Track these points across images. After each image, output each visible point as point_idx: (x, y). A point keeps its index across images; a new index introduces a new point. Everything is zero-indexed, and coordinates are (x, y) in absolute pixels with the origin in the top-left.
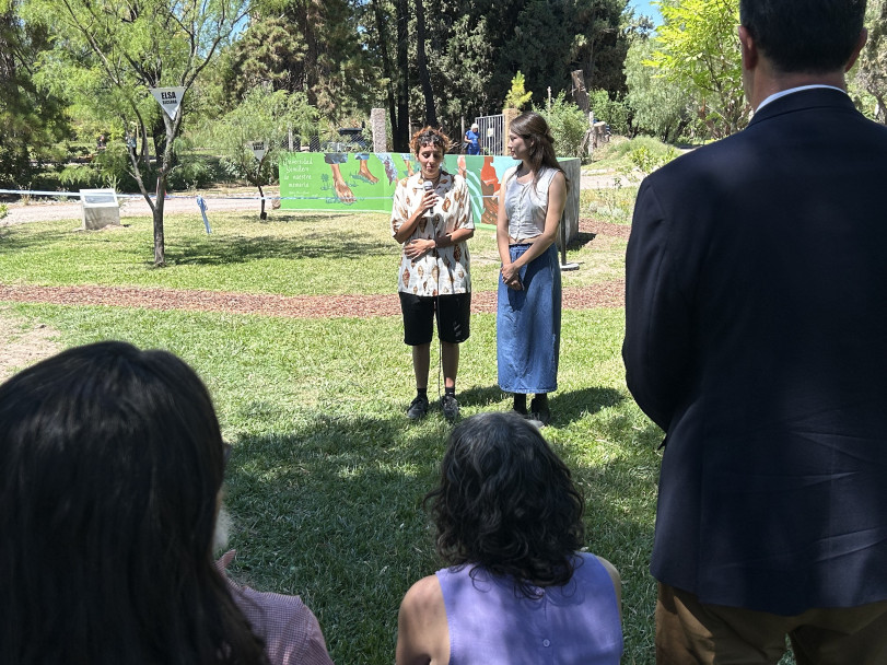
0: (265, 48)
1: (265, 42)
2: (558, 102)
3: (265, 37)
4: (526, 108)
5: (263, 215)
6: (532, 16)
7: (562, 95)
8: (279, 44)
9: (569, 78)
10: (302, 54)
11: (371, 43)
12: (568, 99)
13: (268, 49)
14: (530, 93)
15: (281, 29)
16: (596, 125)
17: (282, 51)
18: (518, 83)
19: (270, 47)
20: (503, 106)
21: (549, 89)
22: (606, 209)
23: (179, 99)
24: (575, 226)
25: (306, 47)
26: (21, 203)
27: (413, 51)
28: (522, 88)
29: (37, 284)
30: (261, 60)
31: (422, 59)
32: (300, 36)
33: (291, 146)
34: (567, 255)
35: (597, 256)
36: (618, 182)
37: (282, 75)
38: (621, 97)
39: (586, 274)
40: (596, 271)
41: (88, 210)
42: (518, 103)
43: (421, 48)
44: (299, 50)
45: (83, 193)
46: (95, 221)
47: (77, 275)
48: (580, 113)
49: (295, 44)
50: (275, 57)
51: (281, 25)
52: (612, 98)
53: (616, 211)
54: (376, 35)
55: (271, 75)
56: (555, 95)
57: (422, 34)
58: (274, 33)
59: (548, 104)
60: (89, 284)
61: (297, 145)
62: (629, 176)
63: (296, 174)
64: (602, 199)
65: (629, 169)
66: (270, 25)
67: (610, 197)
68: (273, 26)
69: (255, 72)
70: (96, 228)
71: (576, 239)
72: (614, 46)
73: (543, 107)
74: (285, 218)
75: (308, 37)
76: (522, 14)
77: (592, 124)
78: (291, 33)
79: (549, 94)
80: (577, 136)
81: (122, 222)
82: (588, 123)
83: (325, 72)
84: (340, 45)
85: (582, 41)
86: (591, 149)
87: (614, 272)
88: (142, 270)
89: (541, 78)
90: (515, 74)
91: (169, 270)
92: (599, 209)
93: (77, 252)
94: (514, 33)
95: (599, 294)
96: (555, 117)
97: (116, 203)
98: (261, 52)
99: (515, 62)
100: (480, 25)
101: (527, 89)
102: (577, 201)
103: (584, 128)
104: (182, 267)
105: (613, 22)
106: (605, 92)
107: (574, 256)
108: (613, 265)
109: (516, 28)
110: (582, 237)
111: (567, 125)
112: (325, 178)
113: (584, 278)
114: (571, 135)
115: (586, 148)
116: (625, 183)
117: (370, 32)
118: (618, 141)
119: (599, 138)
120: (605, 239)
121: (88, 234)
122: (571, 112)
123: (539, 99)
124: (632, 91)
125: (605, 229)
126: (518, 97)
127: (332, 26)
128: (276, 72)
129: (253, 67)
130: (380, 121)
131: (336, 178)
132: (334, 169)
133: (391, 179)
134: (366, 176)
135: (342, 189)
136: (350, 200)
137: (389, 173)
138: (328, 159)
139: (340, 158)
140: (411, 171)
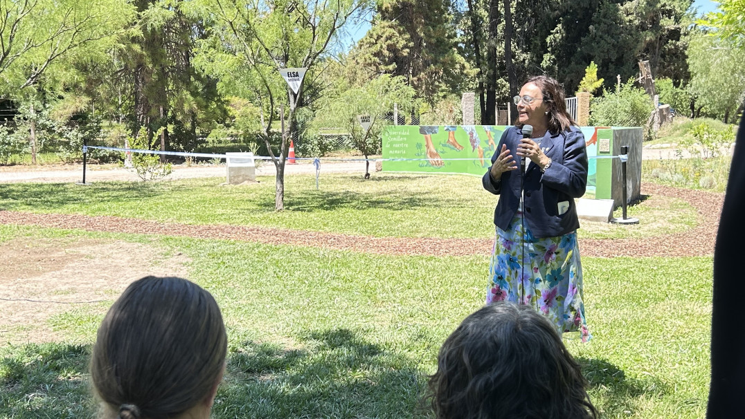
0: (379, 45)
1: (379, 42)
2: (627, 87)
3: (379, 37)
4: (598, 93)
5: (368, 175)
6: (605, 16)
7: (632, 80)
8: (389, 42)
9: (637, 68)
10: (408, 50)
11: (466, 42)
12: (637, 84)
13: (381, 47)
14: (602, 80)
15: (392, 30)
16: (661, 107)
18: (592, 70)
19: (383, 45)
20: (577, 89)
21: (619, 77)
22: (667, 174)
23: (302, 78)
24: (637, 188)
25: (411, 44)
27: (501, 49)
28: (595, 75)
29: (183, 222)
30: (375, 55)
31: (509, 54)
32: (408, 36)
34: (628, 211)
35: (656, 213)
36: (679, 152)
37: (391, 67)
38: (685, 85)
39: (646, 228)
40: (655, 226)
41: (231, 169)
42: (591, 89)
43: (508, 47)
44: (406, 47)
45: (228, 156)
46: (237, 176)
47: (214, 217)
48: (647, 97)
49: (404, 42)
50: (386, 53)
51: (390, 27)
52: (676, 85)
53: (676, 177)
54: (471, 36)
55: (383, 66)
56: (624, 81)
57: (510, 34)
58: (387, 34)
59: (618, 88)
60: (223, 224)
62: (689, 148)
63: (396, 142)
64: (664, 166)
65: (691, 143)
66: (384, 28)
67: (671, 165)
68: (386, 28)
69: (370, 65)
70: (236, 183)
71: (638, 199)
72: (678, 40)
73: (613, 91)
74: (385, 179)
75: (414, 37)
76: (595, 15)
77: (656, 105)
78: (400, 33)
79: (619, 81)
80: (643, 117)
81: (257, 179)
82: (653, 105)
83: (426, 64)
84: (440, 42)
85: (649, 37)
86: (656, 127)
87: (672, 227)
88: (266, 214)
89: (612, 67)
90: (589, 64)
91: (286, 214)
92: (661, 175)
93: (218, 200)
94: (588, 31)
95: (656, 245)
96: (624, 99)
97: (253, 164)
98: (375, 49)
99: (589, 55)
100: (560, 26)
101: (599, 76)
102: (639, 165)
103: (649, 109)
104: (297, 213)
105: (677, 20)
106: (669, 81)
107: (635, 212)
108: (672, 221)
109: (591, 27)
110: (644, 198)
111: (634, 106)
112: (419, 146)
113: (643, 230)
114: (638, 115)
115: (651, 126)
116: (686, 154)
117: (467, 34)
118: (681, 121)
119: (663, 118)
120: (665, 199)
121: (229, 187)
122: (639, 96)
123: (610, 85)
124: (694, 78)
125: (665, 191)
126: (591, 83)
127: (434, 27)
128: (387, 64)
129: (368, 61)
130: (469, 103)
131: (428, 146)
132: (427, 139)
133: (474, 147)
134: (454, 145)
135: (433, 155)
136: (439, 164)
137: (473, 141)
138: (422, 131)
139: (432, 130)
140: (492, 141)
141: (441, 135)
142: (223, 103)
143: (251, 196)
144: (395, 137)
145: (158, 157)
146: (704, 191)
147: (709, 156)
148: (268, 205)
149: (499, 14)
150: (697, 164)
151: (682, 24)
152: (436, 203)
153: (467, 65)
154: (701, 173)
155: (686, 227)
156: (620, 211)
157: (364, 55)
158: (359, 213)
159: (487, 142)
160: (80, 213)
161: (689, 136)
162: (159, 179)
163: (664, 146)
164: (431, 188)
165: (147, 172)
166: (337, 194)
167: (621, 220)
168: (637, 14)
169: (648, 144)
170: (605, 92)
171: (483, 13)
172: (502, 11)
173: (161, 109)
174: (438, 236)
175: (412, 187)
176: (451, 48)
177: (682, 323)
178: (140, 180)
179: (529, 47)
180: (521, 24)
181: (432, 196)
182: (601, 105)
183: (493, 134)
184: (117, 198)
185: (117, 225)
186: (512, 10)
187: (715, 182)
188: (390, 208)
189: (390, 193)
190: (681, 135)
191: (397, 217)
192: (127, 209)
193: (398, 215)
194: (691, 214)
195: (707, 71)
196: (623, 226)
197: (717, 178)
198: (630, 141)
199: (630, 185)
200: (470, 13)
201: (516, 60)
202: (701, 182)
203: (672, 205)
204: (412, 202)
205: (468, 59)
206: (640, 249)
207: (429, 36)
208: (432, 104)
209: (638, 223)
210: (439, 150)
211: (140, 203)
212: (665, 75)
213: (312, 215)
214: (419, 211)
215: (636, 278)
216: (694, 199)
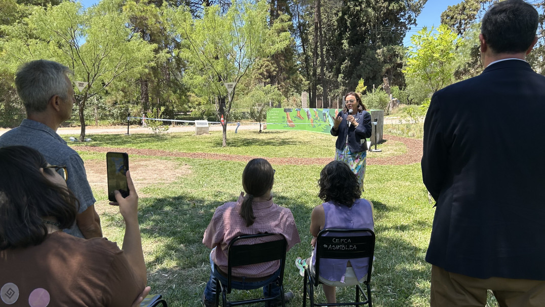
0: (262, 70)
1: (262, 68)
2: (378, 90)
3: (262, 66)
4: (364, 93)
5: (260, 131)
6: (367, 57)
7: (380, 86)
8: (267, 68)
9: (382, 81)
10: (276, 72)
11: (302, 68)
12: (382, 89)
14: (366, 87)
15: (268, 62)
16: (394, 99)
17: (267, 71)
18: (361, 83)
19: (263, 70)
21: (374, 85)
22: (395, 131)
23: (233, 87)
24: (381, 136)
25: (277, 69)
26: (171, 126)
27: (319, 70)
28: (363, 84)
29: (182, 152)
30: (260, 74)
31: (323, 74)
32: (275, 65)
33: (270, 105)
34: (377, 147)
35: (389, 147)
36: (400, 121)
37: (267, 80)
38: (404, 89)
39: (385, 153)
40: (388, 153)
41: (198, 128)
42: (361, 91)
43: (322, 70)
44: (274, 70)
45: (196, 121)
46: (200, 131)
47: (196, 149)
48: (386, 95)
49: (273, 68)
50: (265, 73)
51: (268, 61)
52: (400, 89)
53: (398, 132)
54: (304, 65)
55: (264, 80)
56: (376, 87)
57: (323, 64)
58: (266, 64)
59: (373, 91)
60: (200, 152)
61: (272, 105)
62: (405, 119)
63: (273, 116)
64: (394, 127)
65: (405, 116)
66: (264, 61)
67: (397, 127)
68: (265, 62)
69: (258, 79)
70: (200, 134)
71: (382, 141)
72: (401, 68)
73: (371, 92)
74: (269, 132)
75: (279, 65)
76: (363, 56)
77: (391, 99)
78: (272, 64)
79: (374, 87)
80: (385, 104)
81: (210, 133)
82: (390, 99)
83: (285, 79)
84: (291, 68)
85: (388, 66)
86: (391, 109)
87: (396, 153)
88: (218, 148)
89: (370, 81)
90: (360, 79)
91: (228, 148)
92: (392, 131)
93: (195, 142)
94: (359, 63)
95: (389, 160)
96: (376, 96)
97: (207, 126)
98: (259, 71)
99: (360, 75)
100: (347, 61)
101: (365, 85)
102: (382, 126)
103: (388, 101)
104: (233, 147)
105: (401, 59)
106: (398, 87)
107: (380, 147)
108: (396, 151)
109: (361, 62)
110: (385, 141)
111: (381, 99)
112: (284, 118)
113: (383, 154)
114: (383, 103)
115: (388, 109)
116: (404, 122)
117: (302, 64)
118: (402, 106)
119: (394, 104)
120: (393, 141)
121: (198, 136)
122: (383, 94)
123: (370, 89)
124: (408, 86)
125: (394, 138)
126: (361, 88)
127: (288, 61)
128: (265, 79)
129: (257, 77)
130: (304, 97)
131: (288, 118)
132: (287, 114)
133: (309, 118)
134: (300, 117)
135: (290, 122)
136: (293, 126)
137: (308, 116)
138: (285, 110)
139: (289, 110)
140: (317, 115)
141: (294, 113)
142: (187, 97)
143: (209, 140)
144: (273, 114)
145: (162, 122)
146: (410, 138)
147: (414, 122)
148: (219, 144)
149: (317, 54)
150: (408, 127)
151: (403, 61)
152: (294, 143)
153: (304, 79)
154: (409, 130)
155: (402, 153)
156: (373, 147)
157: (254, 74)
158: (260, 147)
159: (315, 116)
160: (133, 148)
161: (405, 113)
162: (162, 133)
163: (394, 118)
164: (291, 137)
165: (157, 129)
166: (249, 139)
167: (374, 150)
168: (383, 55)
169: (387, 117)
170: (368, 93)
171: (310, 54)
172: (319, 53)
173: (158, 99)
174: (297, 157)
175: (282, 136)
176: (296, 71)
177: (397, 188)
178: (153, 133)
179: (332, 70)
180: (328, 59)
181: (291, 140)
182: (365, 98)
183: (317, 112)
184: (147, 141)
185: (152, 153)
186: (324, 53)
187: (415, 134)
188: (274, 145)
189: (273, 139)
190: (402, 113)
191: (278, 149)
192: (154, 146)
193: (278, 148)
194: (404, 147)
195: (413, 83)
196: (375, 153)
197: (416, 132)
198: (378, 116)
199: (378, 135)
200: (304, 53)
201: (326, 76)
202: (409, 134)
203: (396, 144)
204: (284, 143)
205: (304, 76)
206: (381, 162)
207: (286, 66)
208: (287, 97)
209: (381, 151)
210: (293, 119)
211: (159, 143)
212: (395, 84)
213: (239, 148)
214: (287, 147)
215: (380, 173)
216: (406, 142)
